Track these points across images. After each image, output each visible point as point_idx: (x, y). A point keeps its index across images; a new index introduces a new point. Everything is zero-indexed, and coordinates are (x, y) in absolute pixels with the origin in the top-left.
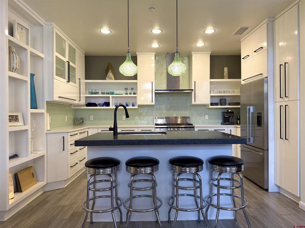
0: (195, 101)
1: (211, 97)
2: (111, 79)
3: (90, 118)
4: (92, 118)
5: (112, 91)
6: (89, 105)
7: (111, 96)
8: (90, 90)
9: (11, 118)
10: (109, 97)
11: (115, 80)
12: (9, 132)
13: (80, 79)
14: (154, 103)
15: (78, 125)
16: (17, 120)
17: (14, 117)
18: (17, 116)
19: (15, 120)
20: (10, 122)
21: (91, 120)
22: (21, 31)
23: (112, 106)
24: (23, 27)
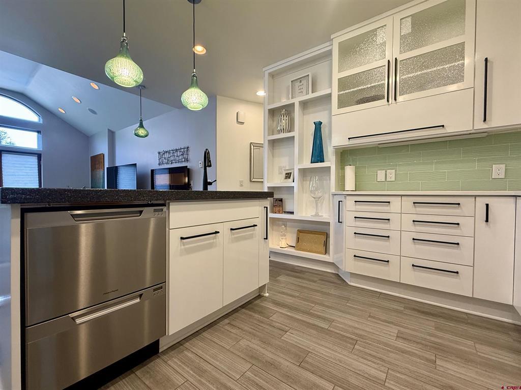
22: (301, 83)
24: (303, 77)
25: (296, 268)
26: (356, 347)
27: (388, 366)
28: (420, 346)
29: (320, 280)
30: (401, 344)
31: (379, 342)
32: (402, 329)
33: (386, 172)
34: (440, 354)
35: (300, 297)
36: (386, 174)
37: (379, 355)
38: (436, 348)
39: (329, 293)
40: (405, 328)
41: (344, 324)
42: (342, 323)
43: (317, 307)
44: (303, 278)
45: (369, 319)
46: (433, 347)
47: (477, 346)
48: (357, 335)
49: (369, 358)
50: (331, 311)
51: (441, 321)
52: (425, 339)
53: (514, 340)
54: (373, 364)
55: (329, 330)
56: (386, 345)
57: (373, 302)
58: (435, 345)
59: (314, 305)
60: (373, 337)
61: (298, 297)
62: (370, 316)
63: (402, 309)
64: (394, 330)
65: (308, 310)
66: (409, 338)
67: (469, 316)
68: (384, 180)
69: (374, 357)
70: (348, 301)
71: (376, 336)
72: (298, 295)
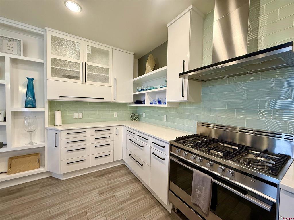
2: (149, 72)
3: (143, 115)
10: (145, 93)
13: (115, 78)
14: (186, 98)
22: (10, 43)
23: (147, 104)
24: (12, 39)
25: (12, 189)
26: (88, 214)
27: (103, 212)
28: (108, 192)
29: (41, 188)
30: (102, 197)
31: (95, 203)
32: (98, 190)
33: (78, 114)
34: (114, 191)
35: (34, 212)
36: (78, 115)
37: (99, 210)
38: (112, 189)
39: (54, 194)
40: (99, 188)
41: (75, 207)
42: (73, 208)
43: (52, 209)
44: (26, 195)
45: (84, 194)
46: (110, 190)
47: (120, 179)
48: (85, 208)
49: (96, 215)
50: (63, 205)
51: (107, 176)
52: (107, 188)
53: (125, 170)
54: (99, 216)
55: (70, 218)
56: (98, 202)
57: (80, 184)
58: (111, 188)
59: (49, 210)
60: (91, 203)
61: (32, 213)
62: (84, 193)
63: (93, 179)
64: (96, 192)
65: (47, 216)
66: (103, 191)
67: (113, 168)
68: (77, 118)
69: (97, 212)
70: (68, 191)
71: (92, 201)
72: (30, 211)
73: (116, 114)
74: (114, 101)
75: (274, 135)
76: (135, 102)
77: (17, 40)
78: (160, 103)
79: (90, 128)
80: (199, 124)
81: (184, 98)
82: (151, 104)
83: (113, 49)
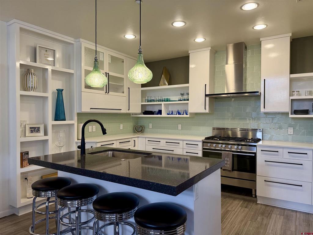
0: (264, 108)
1: (292, 100)
2: (165, 84)
3: (149, 126)
4: (151, 125)
5: (166, 98)
6: (146, 113)
7: (163, 103)
8: (147, 98)
9: (33, 130)
10: (161, 104)
11: (168, 85)
12: (21, 142)
13: (129, 88)
14: (207, 111)
15: (137, 133)
16: (39, 131)
17: (37, 128)
18: (39, 128)
19: (36, 131)
20: (32, 133)
21: (150, 128)
22: (46, 53)
23: (164, 114)
24: (48, 49)
33: (92, 127)
68: (91, 131)
73: (122, 126)
74: (128, 112)
75: (254, 131)
76: (143, 113)
77: (51, 49)
78: (179, 114)
79: (116, 140)
80: (214, 129)
81: (205, 111)
82: (168, 114)
83: (127, 58)
